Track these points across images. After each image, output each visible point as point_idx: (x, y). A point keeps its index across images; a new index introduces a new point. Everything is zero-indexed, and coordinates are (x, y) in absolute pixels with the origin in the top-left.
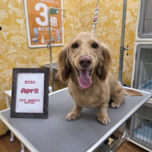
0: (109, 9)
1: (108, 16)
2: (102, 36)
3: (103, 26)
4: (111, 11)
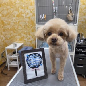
0: (19, 8)
1: (19, 12)
2: (16, 23)
3: (16, 17)
4: (20, 9)
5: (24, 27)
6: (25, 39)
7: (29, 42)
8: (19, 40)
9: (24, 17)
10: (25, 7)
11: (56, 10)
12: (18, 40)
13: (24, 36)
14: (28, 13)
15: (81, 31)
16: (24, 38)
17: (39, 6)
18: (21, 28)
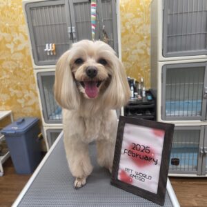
5: (15, 74)
6: (19, 101)
7: (28, 106)
8: (5, 105)
9: (12, 52)
10: (10, 27)
11: (71, 34)
12: (3, 103)
13: (15, 94)
14: (19, 42)
15: (139, 74)
16: (17, 98)
17: (35, 25)
18: (8, 76)
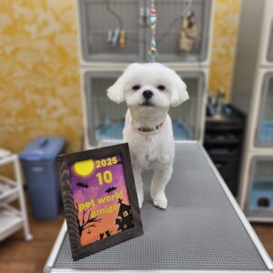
2: (4, 54)
9: (33, 36)
12: (14, 113)
14: (45, 24)
